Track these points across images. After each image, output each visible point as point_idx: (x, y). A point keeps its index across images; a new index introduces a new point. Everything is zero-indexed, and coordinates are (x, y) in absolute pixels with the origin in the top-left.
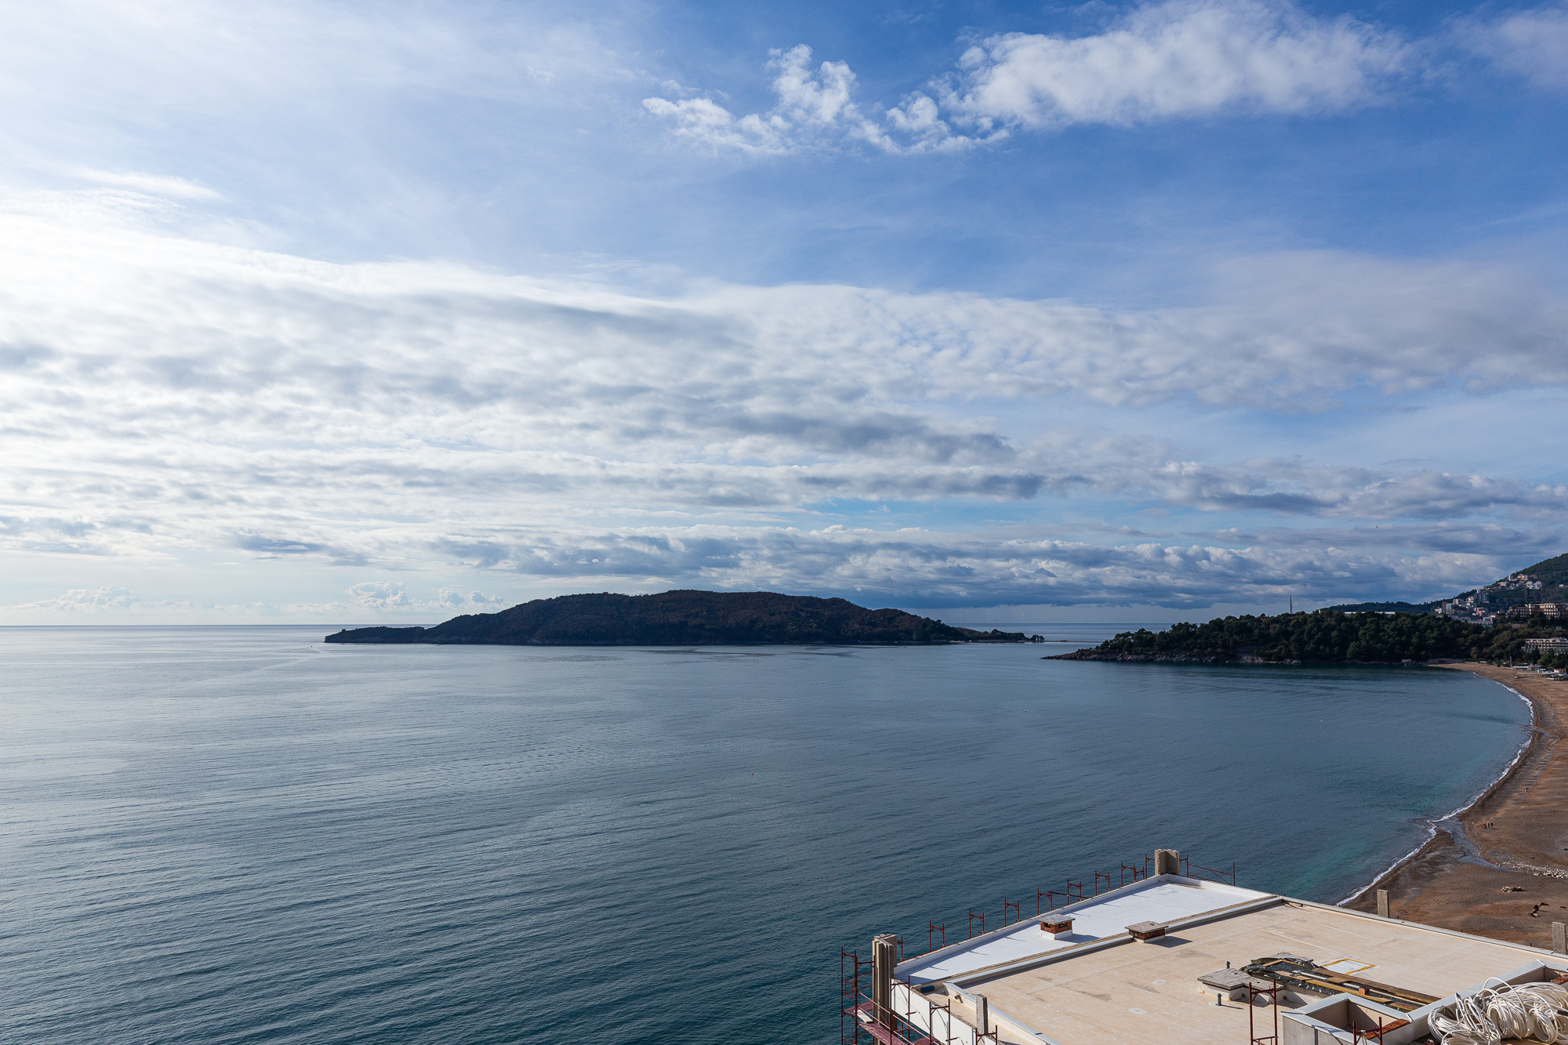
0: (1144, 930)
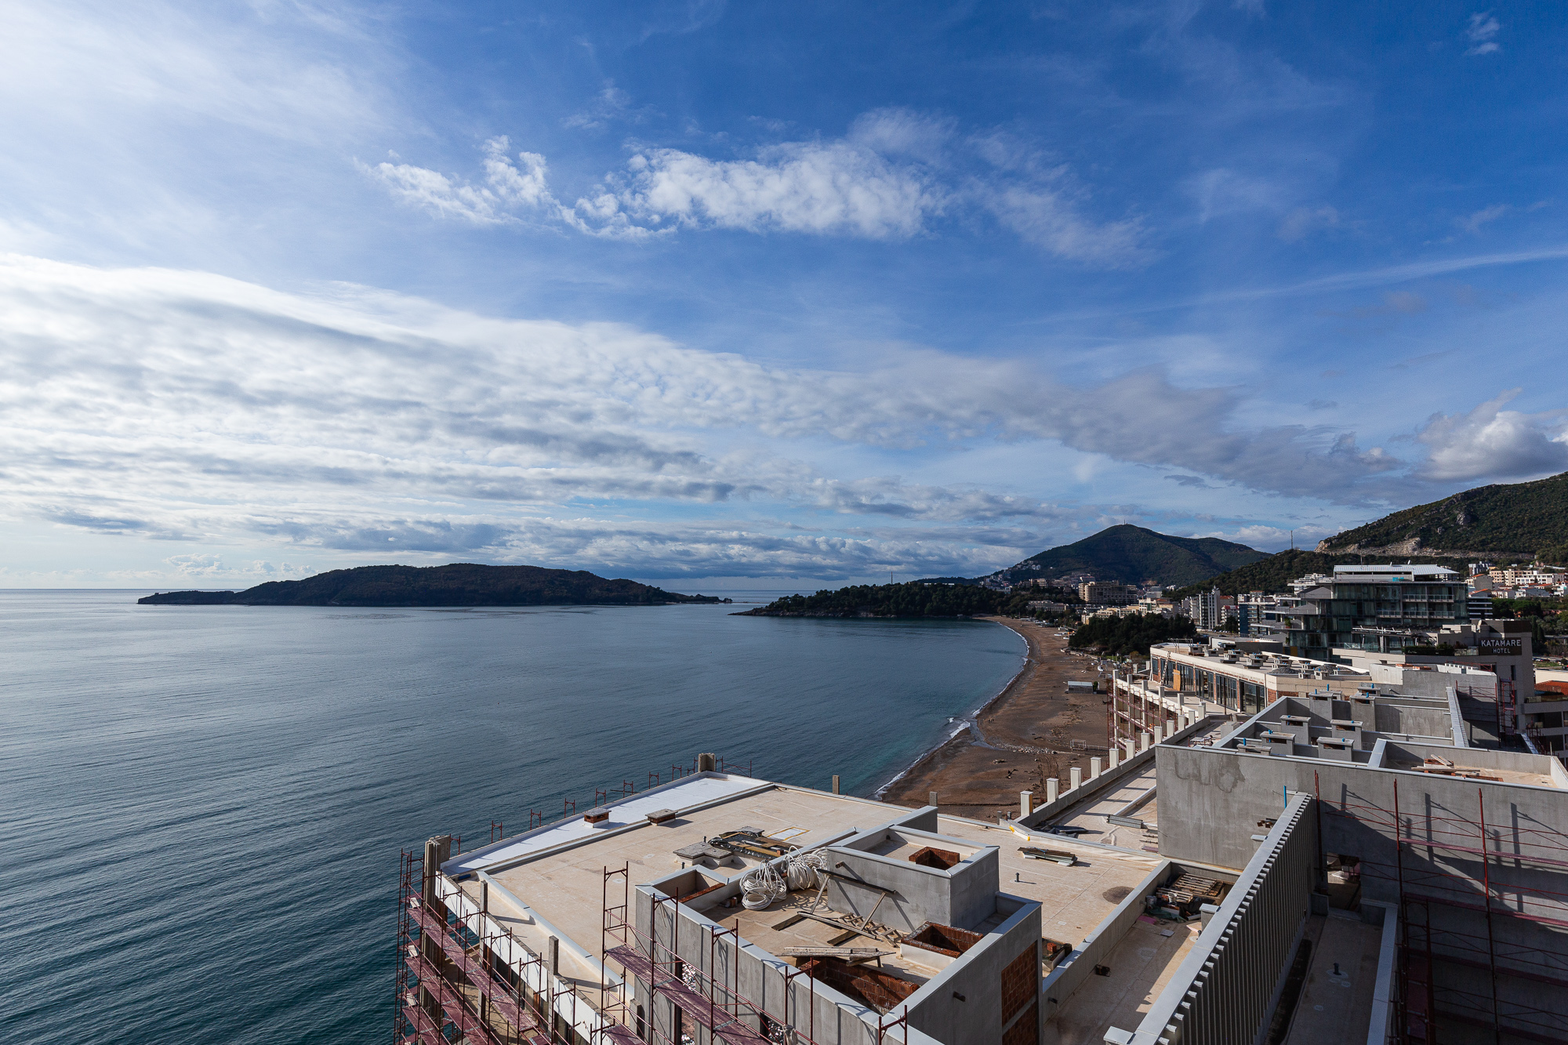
0: (657, 816)
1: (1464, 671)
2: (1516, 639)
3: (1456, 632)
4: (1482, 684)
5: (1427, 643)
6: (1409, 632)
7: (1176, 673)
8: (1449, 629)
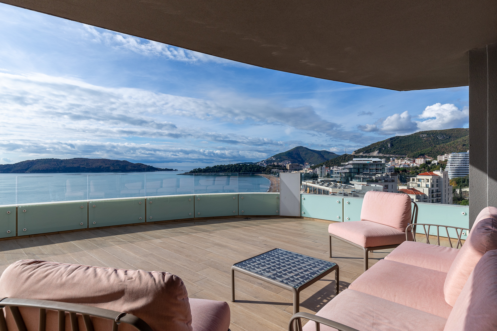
2: (393, 178)
3: (379, 176)
5: (372, 179)
6: (368, 176)
7: (308, 189)
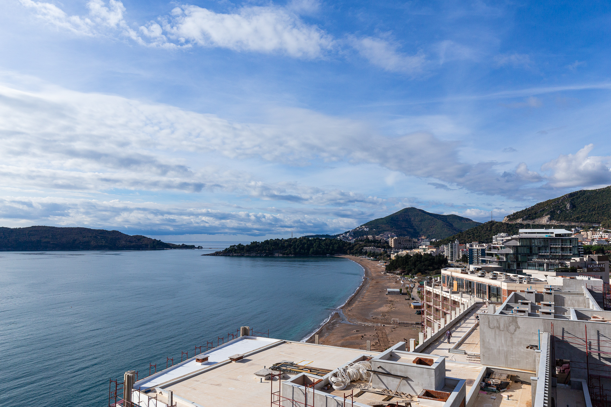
0: (235, 357)
1: (589, 279)
2: (602, 264)
3: (578, 261)
4: (597, 285)
5: (565, 267)
6: (557, 261)
7: (455, 283)
8: (575, 260)
